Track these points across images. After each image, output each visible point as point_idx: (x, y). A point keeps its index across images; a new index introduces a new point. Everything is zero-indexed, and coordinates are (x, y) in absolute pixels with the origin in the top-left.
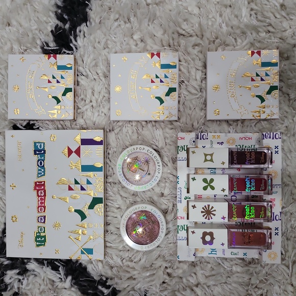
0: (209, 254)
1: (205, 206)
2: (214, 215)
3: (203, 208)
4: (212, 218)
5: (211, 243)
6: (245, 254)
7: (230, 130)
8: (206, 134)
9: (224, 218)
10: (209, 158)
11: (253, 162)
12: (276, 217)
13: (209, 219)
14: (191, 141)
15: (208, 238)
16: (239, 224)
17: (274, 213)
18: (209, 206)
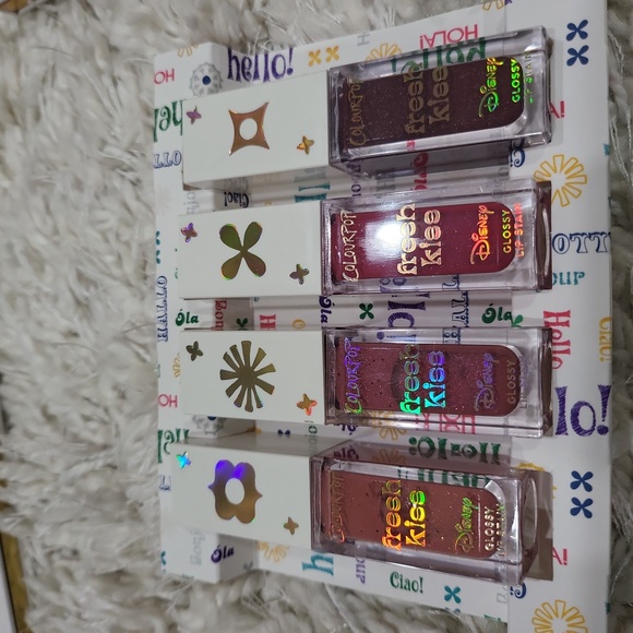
0: (305, 566)
1: (234, 349)
2: (269, 389)
3: (226, 357)
4: (260, 405)
5: (246, 514)
6: (452, 594)
7: (372, 16)
8: (286, 52)
9: (306, 404)
10: (248, 129)
11: (440, 115)
12: (575, 414)
13: (249, 408)
14: (196, 78)
15: (235, 491)
16: (425, 445)
17: (562, 392)
18: (246, 345)
